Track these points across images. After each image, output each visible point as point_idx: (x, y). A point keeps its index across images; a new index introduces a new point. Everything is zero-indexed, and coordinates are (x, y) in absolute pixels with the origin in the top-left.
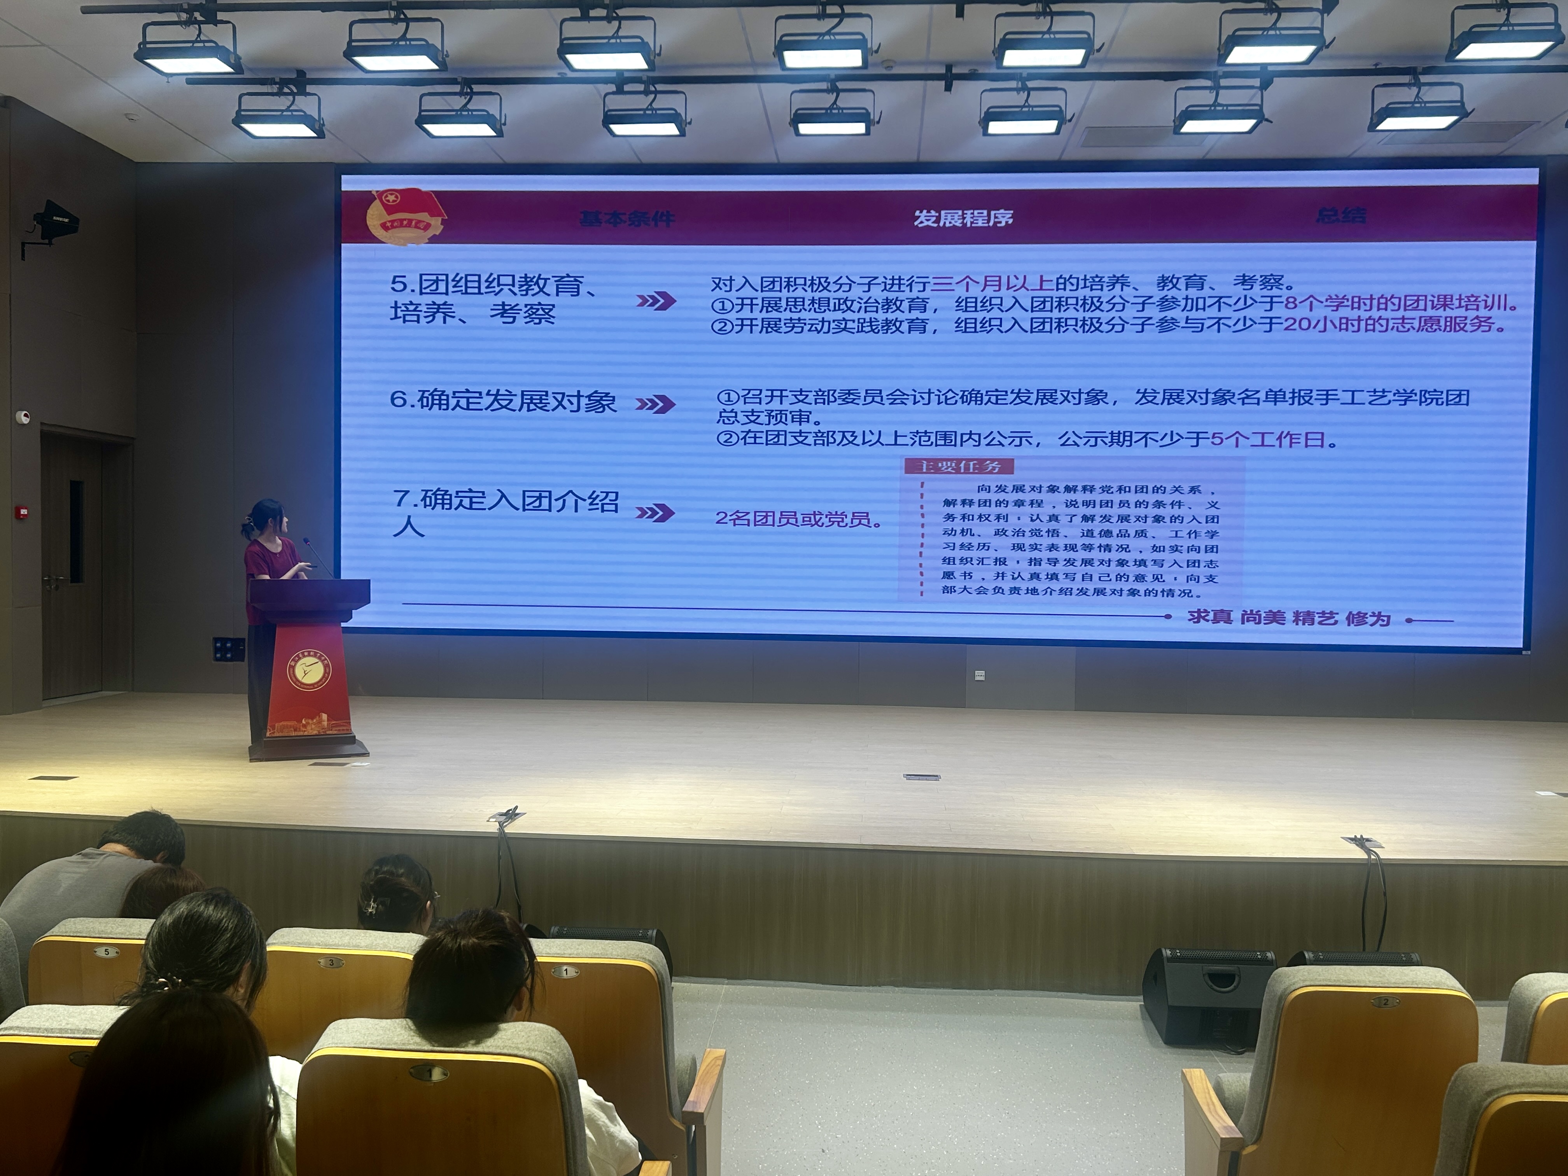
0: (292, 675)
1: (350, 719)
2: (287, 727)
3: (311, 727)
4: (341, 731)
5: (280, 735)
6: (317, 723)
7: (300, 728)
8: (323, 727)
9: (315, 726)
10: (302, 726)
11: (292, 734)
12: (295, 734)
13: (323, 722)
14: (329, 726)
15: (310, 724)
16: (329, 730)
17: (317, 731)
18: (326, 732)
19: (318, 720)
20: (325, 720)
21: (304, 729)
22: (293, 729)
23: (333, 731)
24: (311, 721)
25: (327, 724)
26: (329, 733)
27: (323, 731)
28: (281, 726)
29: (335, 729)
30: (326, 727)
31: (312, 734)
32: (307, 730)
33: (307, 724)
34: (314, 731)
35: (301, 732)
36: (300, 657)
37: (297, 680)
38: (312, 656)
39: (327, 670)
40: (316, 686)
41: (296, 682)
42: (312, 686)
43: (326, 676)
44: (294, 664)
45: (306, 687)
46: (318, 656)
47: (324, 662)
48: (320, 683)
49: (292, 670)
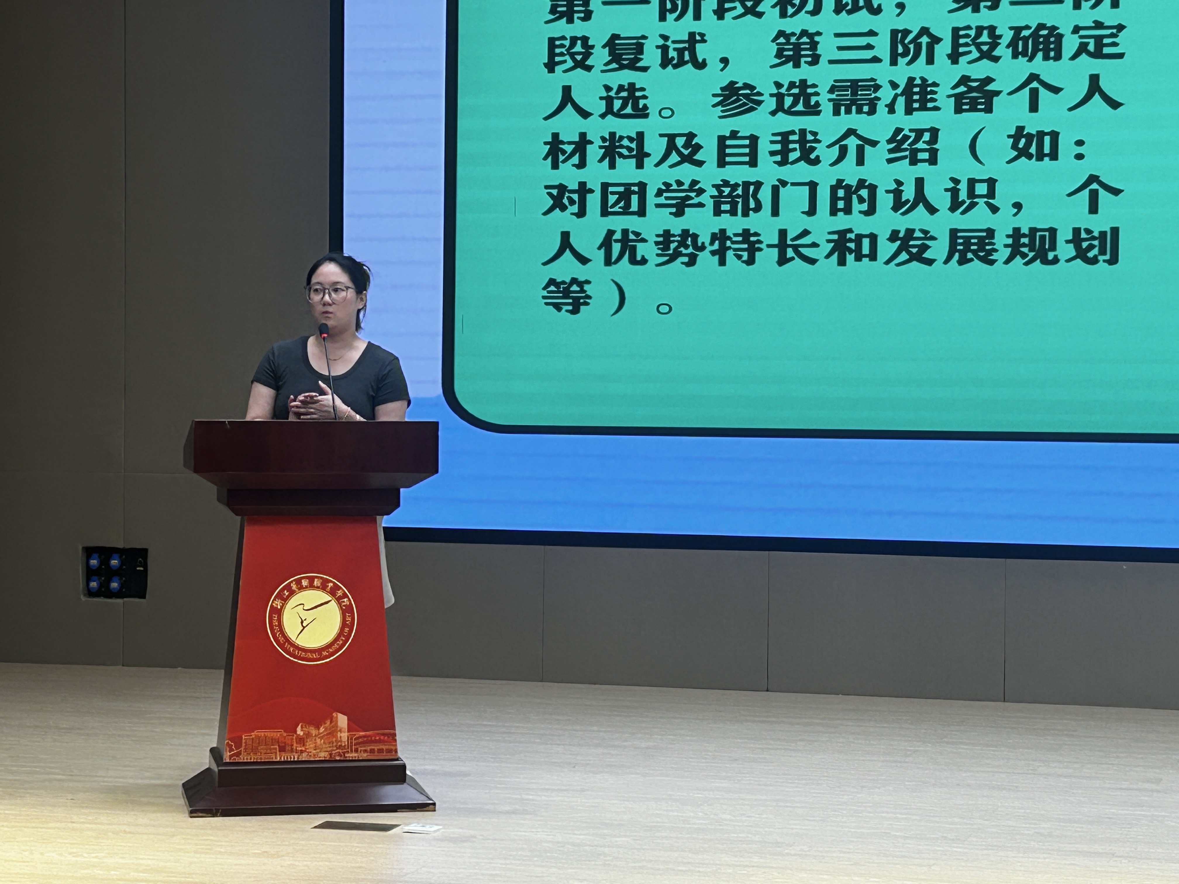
0: (277, 629)
1: (393, 728)
2: (266, 742)
3: (316, 743)
4: (376, 754)
5: (251, 759)
6: (327, 734)
7: (292, 745)
8: (339, 744)
9: (322, 741)
10: (296, 741)
11: (276, 758)
12: (281, 758)
13: (339, 733)
14: (351, 743)
15: (313, 737)
16: (352, 751)
17: (327, 751)
18: (344, 755)
19: (330, 729)
20: (343, 730)
21: (301, 747)
22: (277, 747)
23: (359, 752)
24: (316, 731)
25: (348, 736)
26: (352, 757)
27: (339, 752)
28: (252, 740)
29: (364, 748)
30: (345, 743)
31: (316, 758)
32: (306, 749)
33: (306, 738)
34: (321, 752)
35: (295, 752)
36: (293, 588)
37: (287, 640)
38: (318, 587)
39: (347, 619)
40: (325, 653)
41: (285, 643)
42: (317, 653)
43: (346, 633)
44: (281, 604)
45: (306, 655)
46: (329, 588)
47: (343, 602)
48: (334, 648)
49: (276, 619)
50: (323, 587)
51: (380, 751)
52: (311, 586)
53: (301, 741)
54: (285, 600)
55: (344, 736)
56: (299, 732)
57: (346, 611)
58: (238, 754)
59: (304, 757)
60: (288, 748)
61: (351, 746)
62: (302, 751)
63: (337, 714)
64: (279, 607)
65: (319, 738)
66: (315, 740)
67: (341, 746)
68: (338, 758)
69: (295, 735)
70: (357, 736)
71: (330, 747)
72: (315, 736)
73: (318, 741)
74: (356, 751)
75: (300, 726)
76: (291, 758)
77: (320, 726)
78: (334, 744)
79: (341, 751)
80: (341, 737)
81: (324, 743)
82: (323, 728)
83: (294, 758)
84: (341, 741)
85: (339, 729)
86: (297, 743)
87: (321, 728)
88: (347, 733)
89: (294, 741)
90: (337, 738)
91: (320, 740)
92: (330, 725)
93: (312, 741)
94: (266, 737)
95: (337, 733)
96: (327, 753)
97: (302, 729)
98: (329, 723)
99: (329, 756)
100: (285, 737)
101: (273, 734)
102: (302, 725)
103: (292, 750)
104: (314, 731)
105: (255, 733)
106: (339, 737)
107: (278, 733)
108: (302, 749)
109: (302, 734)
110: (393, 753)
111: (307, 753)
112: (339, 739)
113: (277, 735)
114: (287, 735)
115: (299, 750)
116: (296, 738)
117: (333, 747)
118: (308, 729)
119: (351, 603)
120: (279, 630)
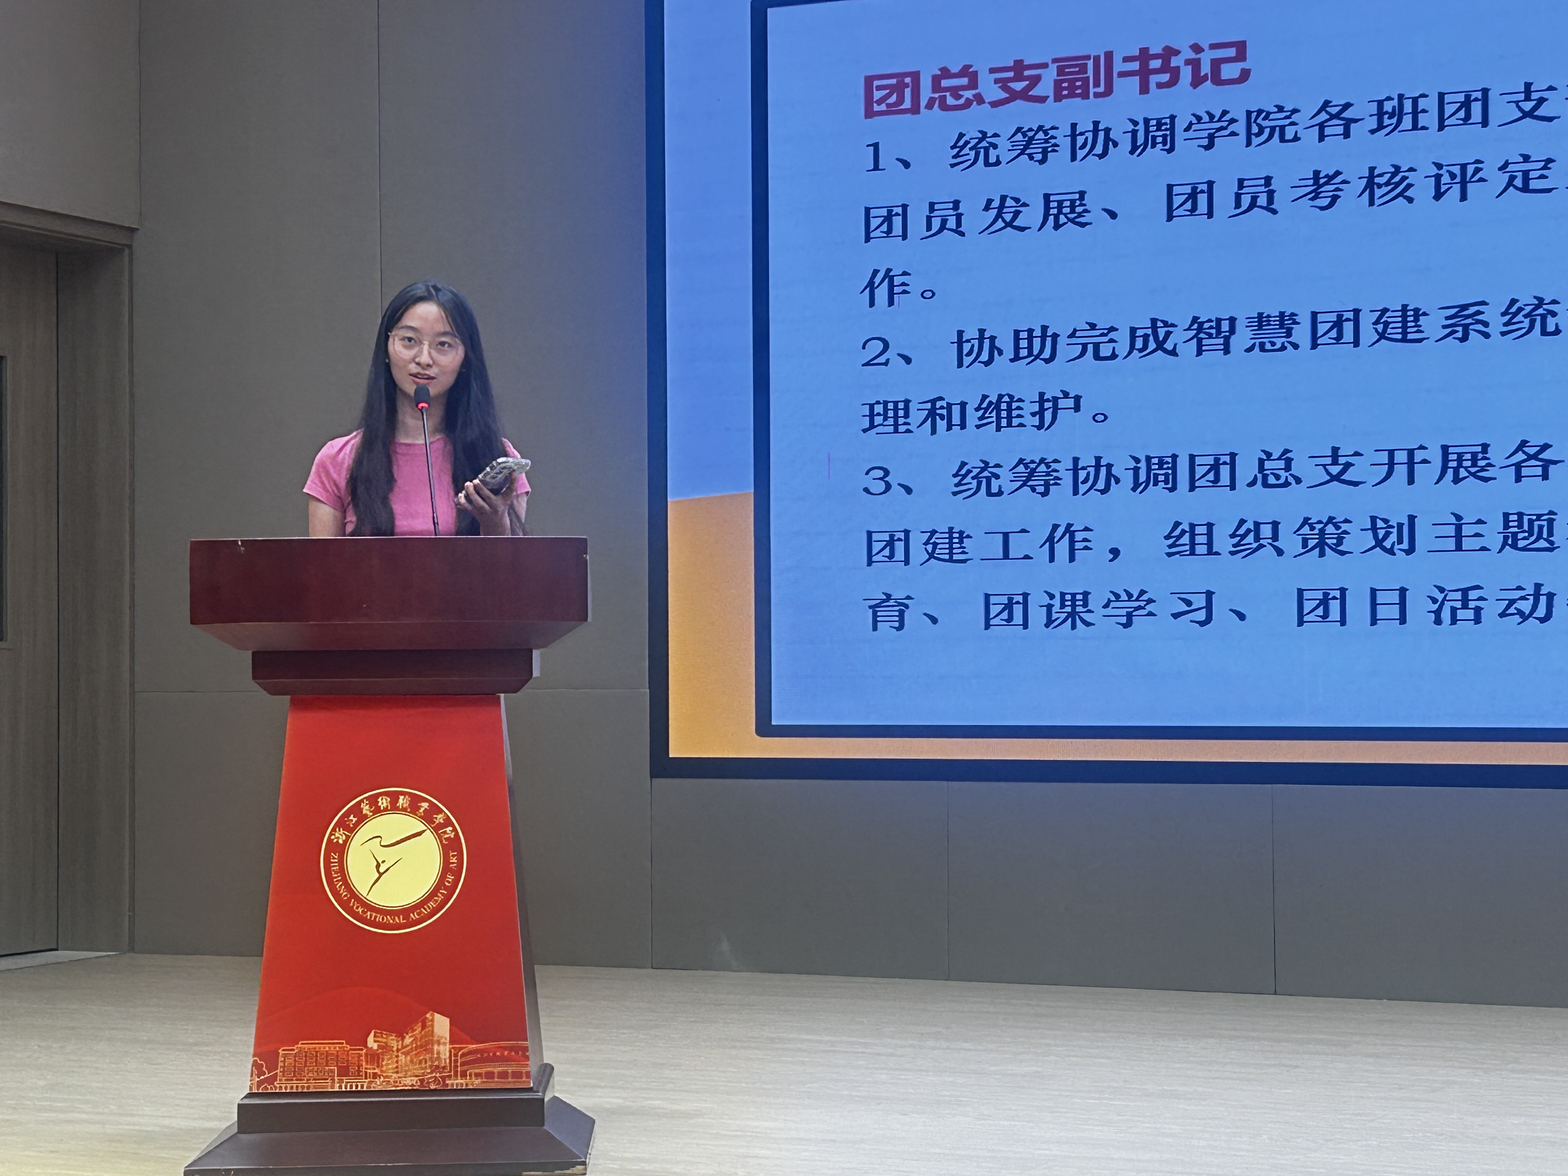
0: (337, 878)
2: (315, 1059)
3: (397, 1062)
5: (292, 1088)
6: (416, 1048)
7: (359, 1066)
8: (437, 1063)
9: (409, 1058)
10: (366, 1059)
11: (333, 1087)
12: (340, 1087)
13: (437, 1044)
16: (456, 1075)
17: (416, 1076)
18: (444, 1081)
19: (421, 1038)
20: (443, 1040)
21: (375, 1069)
22: (336, 1068)
23: (468, 1077)
24: (398, 1041)
25: (450, 1052)
26: (457, 1085)
27: (435, 1077)
28: (295, 1057)
29: (477, 1071)
30: (445, 1062)
31: (398, 1086)
32: (382, 1071)
33: (382, 1053)
34: (406, 1077)
35: (364, 1077)
36: (364, 812)
37: (353, 894)
38: (404, 809)
39: (451, 861)
40: (414, 916)
41: (349, 900)
42: (401, 917)
43: (449, 882)
44: (344, 837)
45: (383, 919)
46: (422, 810)
47: (445, 833)
48: (428, 907)
49: (336, 860)
50: (413, 809)
51: (503, 1075)
52: (394, 808)
53: (375, 1058)
54: (352, 830)
55: (444, 1051)
56: (371, 1042)
57: (449, 847)
58: (272, 1080)
59: (378, 1085)
60: (352, 1070)
61: (456, 1067)
62: (375, 1076)
63: (432, 1015)
64: (341, 842)
65: (403, 1053)
66: (397, 1056)
67: (437, 1067)
68: (433, 1087)
69: (365, 1049)
70: (464, 1050)
71: (422, 1068)
72: (398, 1050)
74: (464, 1075)
75: (372, 1034)
76: (357, 1086)
77: (405, 1035)
78: (429, 1063)
79: (438, 1075)
80: (438, 1053)
81: (412, 1061)
82: (410, 1037)
83: (362, 1087)
84: (438, 1058)
85: (435, 1039)
86: (367, 1063)
87: (407, 1037)
88: (448, 1047)
89: (363, 1058)
90: (433, 1053)
91: (406, 1057)
92: (421, 1032)
93: (391, 1058)
94: (317, 1052)
95: (433, 1045)
96: (416, 1079)
97: (376, 1039)
98: (420, 1029)
99: (419, 1084)
100: (349, 1051)
101: (330, 1048)
102: (375, 1033)
103: (359, 1073)
104: (395, 1042)
105: (299, 1046)
106: (435, 1052)
107: (337, 1045)
108: (376, 1071)
109: (375, 1046)
110: (524, 1079)
111: (382, 1079)
112: (435, 1056)
113: (335, 1048)
114: (351, 1049)
115: (370, 1073)
116: (366, 1055)
117: (426, 1068)
118: (386, 1038)
119: (457, 834)
120: (340, 878)
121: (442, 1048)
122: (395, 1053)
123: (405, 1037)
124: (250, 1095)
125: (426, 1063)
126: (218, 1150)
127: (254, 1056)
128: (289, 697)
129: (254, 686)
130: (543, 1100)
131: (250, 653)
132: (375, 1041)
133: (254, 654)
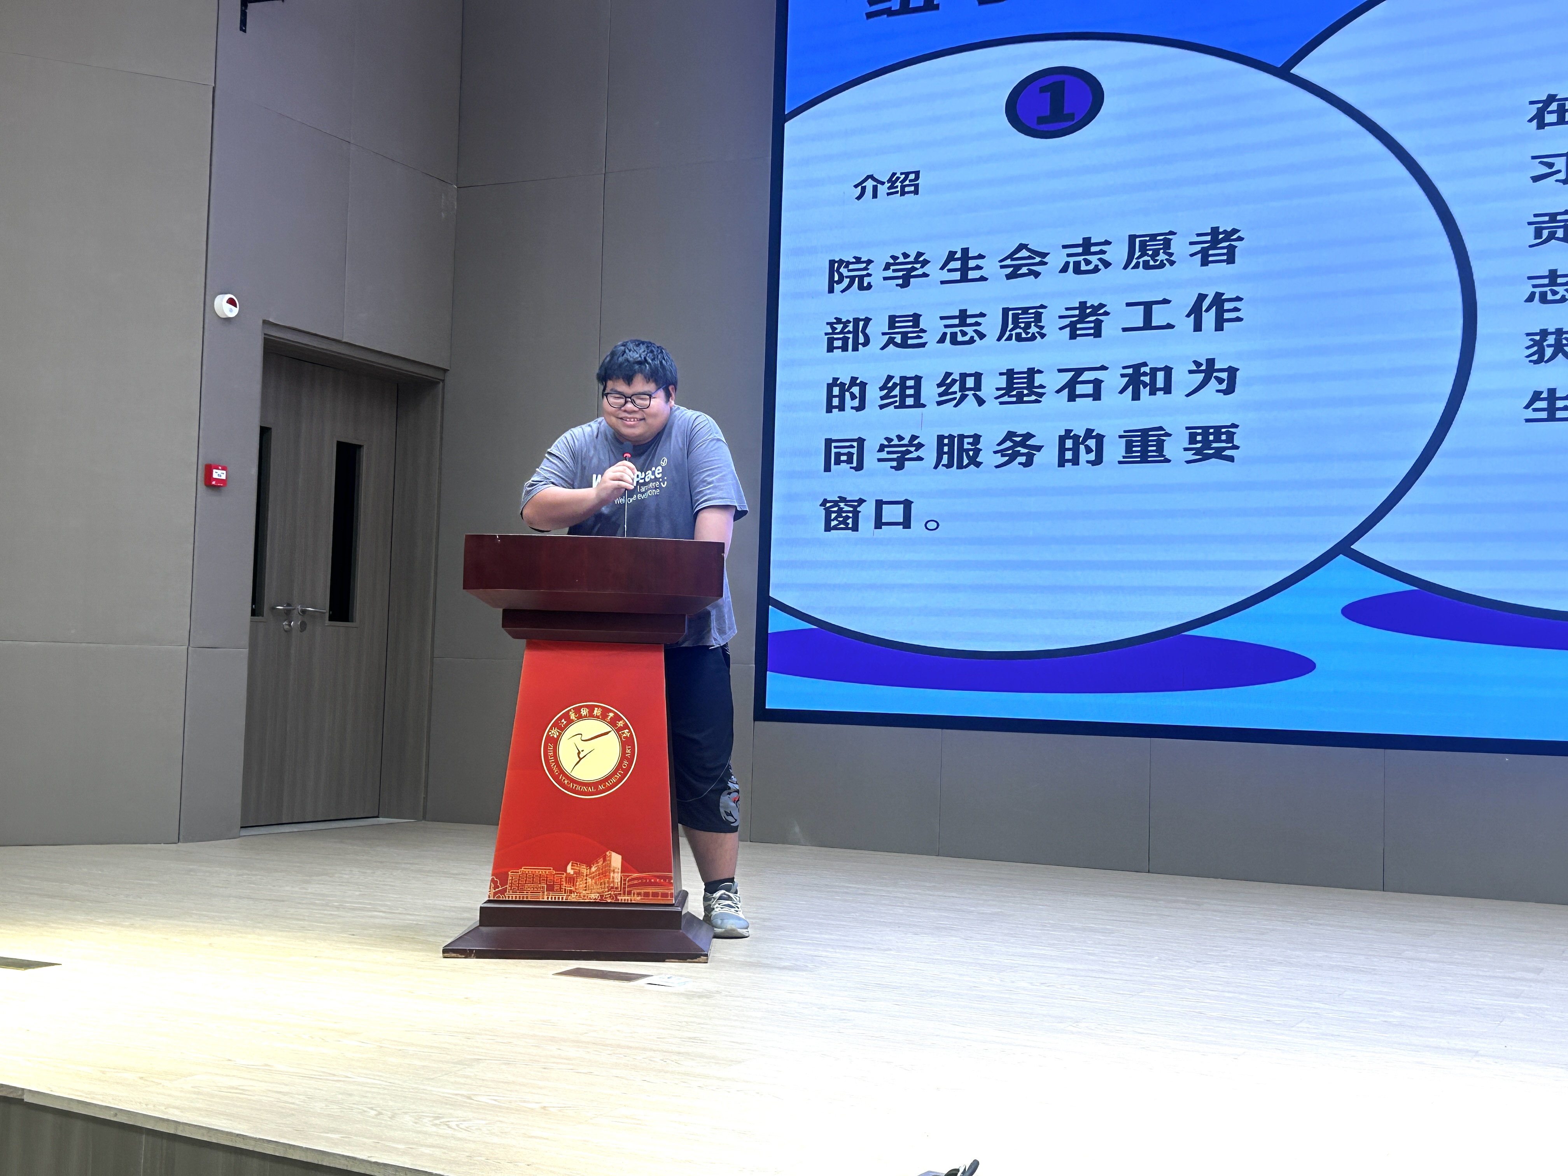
0: (552, 760)
2: (532, 879)
3: (586, 883)
4: (650, 898)
5: (516, 897)
6: (599, 874)
7: (561, 885)
8: (612, 885)
9: (593, 881)
10: (566, 880)
11: (543, 898)
12: (548, 898)
13: (612, 873)
14: (625, 884)
15: (584, 876)
16: (624, 893)
17: (598, 893)
18: (616, 898)
19: (602, 868)
20: (616, 870)
21: (571, 887)
22: (546, 886)
23: (632, 895)
24: (587, 870)
25: (621, 878)
26: (625, 900)
27: (610, 894)
28: (519, 877)
29: (638, 891)
30: (618, 884)
31: (586, 899)
32: (576, 889)
33: (577, 876)
34: (591, 893)
35: (564, 892)
36: (571, 718)
37: (562, 771)
38: (598, 717)
39: (627, 752)
40: (601, 787)
41: (559, 775)
42: (593, 787)
43: (625, 766)
44: (558, 734)
45: (581, 788)
46: (610, 717)
47: (623, 733)
48: (611, 782)
49: (552, 749)
50: (603, 717)
51: (655, 895)
52: (591, 715)
53: (571, 880)
54: (562, 729)
55: (617, 877)
56: (570, 870)
57: (625, 743)
58: (503, 892)
59: (573, 898)
60: (556, 888)
61: (624, 888)
62: (571, 892)
63: (611, 853)
64: (555, 736)
65: (590, 878)
66: (586, 880)
67: (612, 888)
68: (609, 901)
69: (565, 874)
70: (630, 878)
71: (602, 888)
72: (587, 876)
73: (589, 880)
74: (629, 893)
75: (570, 864)
76: (559, 898)
77: (592, 865)
78: (607, 885)
79: (612, 893)
80: (613, 878)
81: (596, 883)
82: (595, 867)
83: (562, 898)
84: (613, 882)
85: (612, 869)
86: (566, 883)
87: (594, 867)
88: (620, 874)
89: (564, 880)
90: (610, 879)
91: (592, 880)
92: (602, 864)
93: (582, 880)
94: (533, 874)
95: (609, 873)
96: (597, 894)
97: (573, 867)
98: (602, 862)
99: (599, 898)
100: (554, 875)
101: (542, 872)
102: (572, 863)
103: (560, 890)
104: (585, 870)
105: (522, 869)
106: (611, 878)
107: (547, 871)
108: (571, 889)
109: (572, 873)
110: (669, 898)
111: (576, 894)
112: (611, 880)
113: (545, 872)
114: (556, 874)
115: (568, 890)
116: (566, 877)
117: (604, 888)
118: (579, 867)
119: (631, 734)
120: (553, 760)
121: (616, 875)
122: (585, 878)
123: (592, 867)
124: (489, 901)
125: (605, 884)
126: (466, 937)
127: (492, 875)
128: (525, 640)
129: (503, 630)
130: (681, 912)
131: (501, 610)
132: (572, 869)
133: (505, 611)
